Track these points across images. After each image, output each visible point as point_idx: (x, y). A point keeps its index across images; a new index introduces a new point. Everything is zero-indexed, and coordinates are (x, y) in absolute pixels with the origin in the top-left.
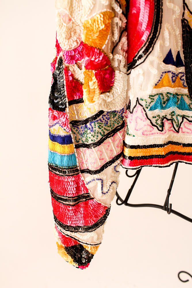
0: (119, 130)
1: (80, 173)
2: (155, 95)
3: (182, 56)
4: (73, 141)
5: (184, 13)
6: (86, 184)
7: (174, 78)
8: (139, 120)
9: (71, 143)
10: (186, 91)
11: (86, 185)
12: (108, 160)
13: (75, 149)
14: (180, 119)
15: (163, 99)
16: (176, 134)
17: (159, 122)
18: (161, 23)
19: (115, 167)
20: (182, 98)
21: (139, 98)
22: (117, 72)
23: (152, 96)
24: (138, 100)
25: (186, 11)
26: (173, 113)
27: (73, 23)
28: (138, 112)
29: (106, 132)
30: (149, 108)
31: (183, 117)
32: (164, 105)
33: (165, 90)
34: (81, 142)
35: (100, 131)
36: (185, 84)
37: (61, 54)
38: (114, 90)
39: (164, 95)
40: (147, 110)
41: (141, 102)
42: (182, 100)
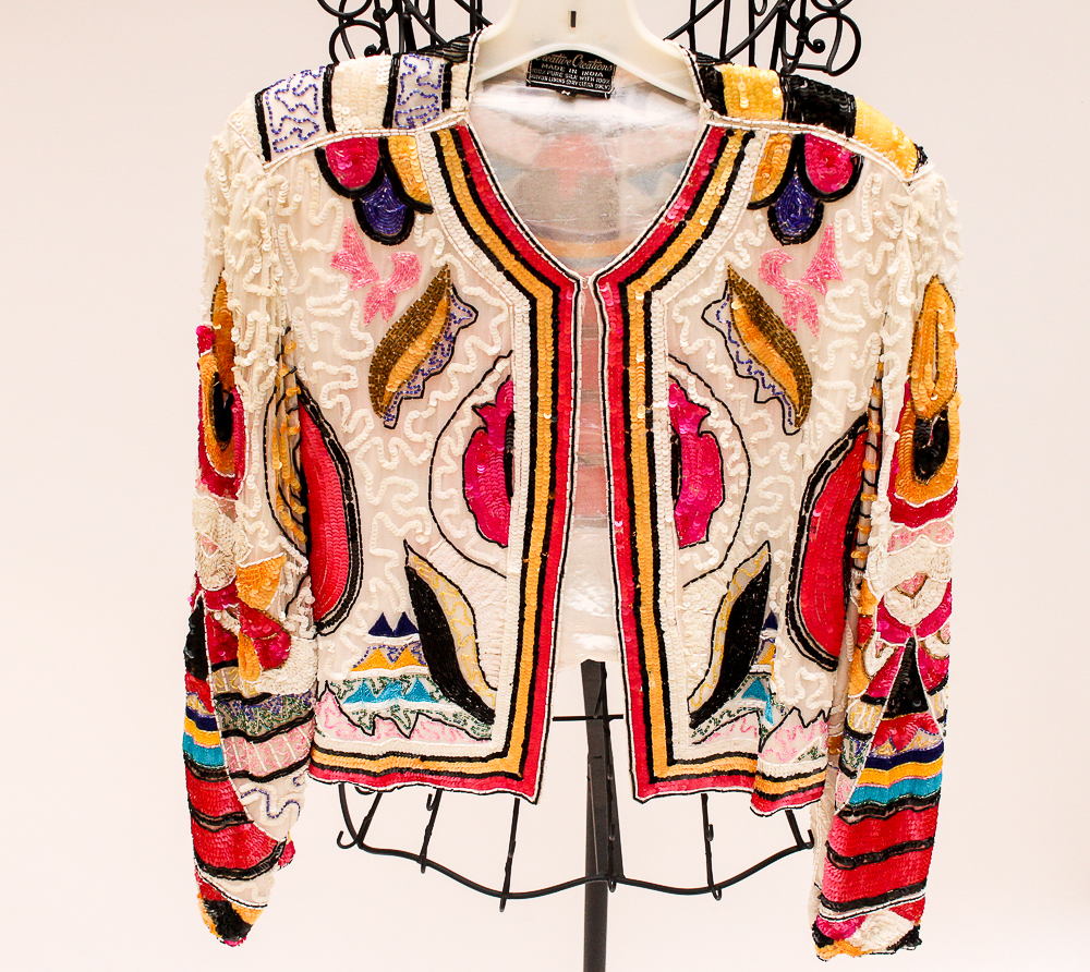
0: (301, 723)
1: (230, 779)
2: (355, 681)
3: (413, 619)
4: (219, 726)
5: (407, 559)
6: (239, 796)
7: (393, 656)
8: (330, 714)
9: (216, 729)
10: (425, 670)
11: (240, 799)
12: (280, 766)
13: (222, 740)
14: (413, 717)
15: (374, 686)
16: (404, 740)
17: (366, 721)
18: (361, 578)
19: (294, 779)
20: (418, 682)
21: (329, 683)
22: (294, 638)
23: (348, 682)
24: (327, 685)
25: (411, 555)
26: (395, 708)
27: (220, 552)
28: (329, 702)
29: (276, 725)
30: (345, 698)
31: (419, 713)
32: (376, 696)
33: (374, 673)
34: (232, 727)
35: (265, 721)
36: (423, 659)
37: (201, 593)
38: (289, 663)
39: (375, 680)
40: (341, 702)
41: (331, 687)
42: (419, 686)
